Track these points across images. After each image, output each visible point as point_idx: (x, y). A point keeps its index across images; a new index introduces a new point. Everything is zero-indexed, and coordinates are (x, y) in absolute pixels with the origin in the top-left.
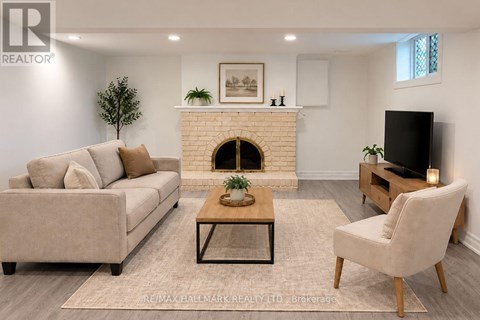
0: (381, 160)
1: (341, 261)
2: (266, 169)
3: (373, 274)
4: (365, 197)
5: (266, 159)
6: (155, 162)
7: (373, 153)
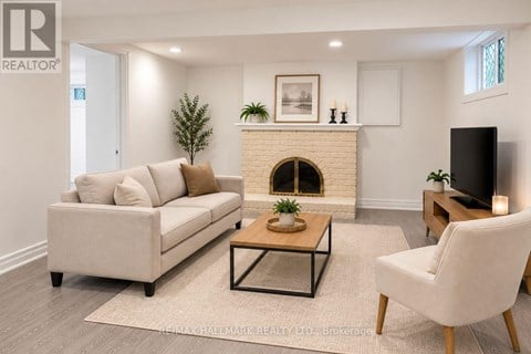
0: (447, 187)
1: (385, 300)
2: (325, 193)
3: (420, 321)
4: (428, 230)
5: (325, 182)
6: (218, 181)
7: (438, 179)
